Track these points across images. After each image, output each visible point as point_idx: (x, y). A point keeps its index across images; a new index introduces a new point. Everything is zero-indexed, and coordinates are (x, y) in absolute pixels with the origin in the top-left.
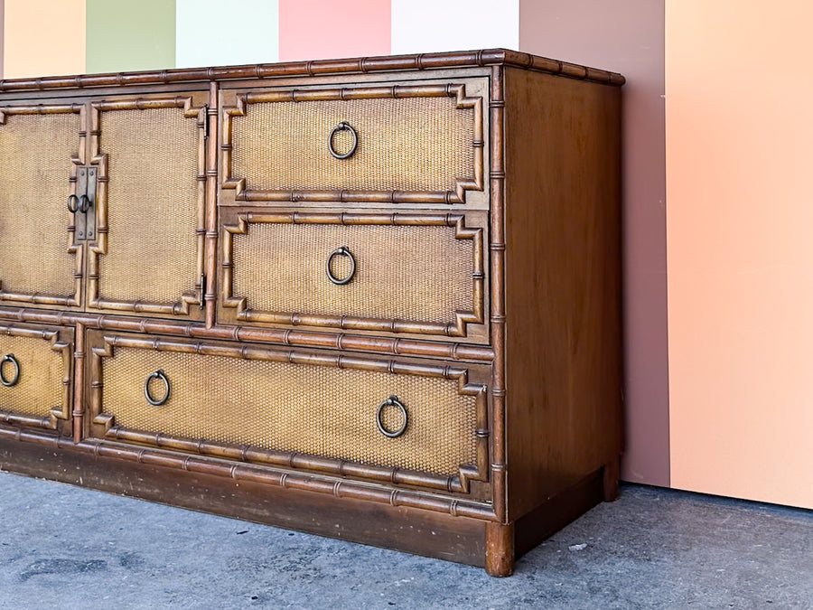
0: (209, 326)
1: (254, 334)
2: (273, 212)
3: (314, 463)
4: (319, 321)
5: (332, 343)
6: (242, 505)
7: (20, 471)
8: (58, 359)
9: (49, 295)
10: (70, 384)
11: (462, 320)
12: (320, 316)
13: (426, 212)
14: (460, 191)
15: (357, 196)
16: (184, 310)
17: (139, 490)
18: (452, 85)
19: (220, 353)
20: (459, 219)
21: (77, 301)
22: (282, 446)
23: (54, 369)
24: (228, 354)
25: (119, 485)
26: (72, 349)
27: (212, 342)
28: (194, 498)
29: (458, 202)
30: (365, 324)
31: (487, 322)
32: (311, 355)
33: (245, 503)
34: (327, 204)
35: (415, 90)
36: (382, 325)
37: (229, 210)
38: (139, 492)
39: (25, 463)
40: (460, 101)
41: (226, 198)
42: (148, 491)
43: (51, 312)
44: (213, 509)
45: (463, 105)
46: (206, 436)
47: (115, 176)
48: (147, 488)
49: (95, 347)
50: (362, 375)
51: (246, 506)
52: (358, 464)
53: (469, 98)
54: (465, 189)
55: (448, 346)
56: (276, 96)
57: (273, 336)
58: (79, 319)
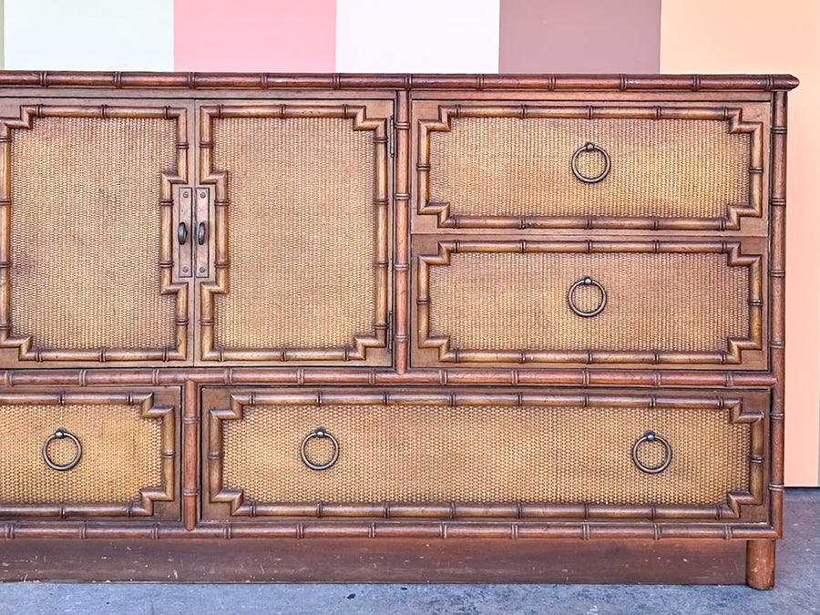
0: (401, 370)
1: (468, 376)
2: (488, 239)
3: (549, 511)
4: (559, 357)
5: (578, 380)
6: (435, 567)
7: (63, 578)
8: (153, 427)
9: (132, 349)
10: (177, 456)
11: (738, 347)
12: (560, 351)
13: (693, 239)
14: (734, 217)
15: (608, 222)
16: (359, 354)
17: (275, 572)
18: (729, 109)
19: (418, 402)
20: (736, 247)
21: (181, 354)
22: (500, 497)
23: (144, 440)
24: (432, 402)
25: (241, 570)
26: (178, 414)
27: (406, 389)
28: (363, 568)
29: (731, 229)
30: (619, 357)
31: (765, 348)
32: (546, 395)
33: (438, 564)
34: (565, 231)
35: (684, 112)
36: (641, 357)
37: (425, 239)
38: (274, 575)
39: (71, 567)
40: (736, 126)
41: (424, 225)
42: (291, 572)
43: (137, 370)
44: (393, 577)
45: (741, 129)
46: (391, 496)
47: (241, 199)
48: (288, 567)
49: (214, 410)
50: (609, 412)
51: (440, 567)
52: (603, 505)
53: (747, 123)
54: (740, 216)
55: (721, 374)
56: (500, 111)
57: (497, 376)
58: (191, 376)
